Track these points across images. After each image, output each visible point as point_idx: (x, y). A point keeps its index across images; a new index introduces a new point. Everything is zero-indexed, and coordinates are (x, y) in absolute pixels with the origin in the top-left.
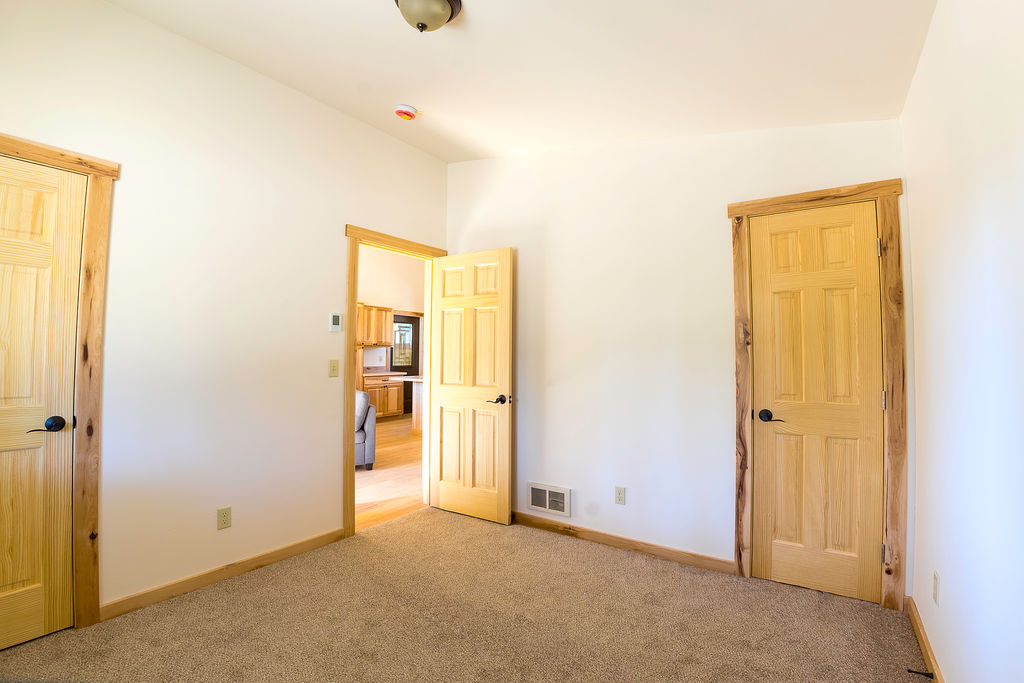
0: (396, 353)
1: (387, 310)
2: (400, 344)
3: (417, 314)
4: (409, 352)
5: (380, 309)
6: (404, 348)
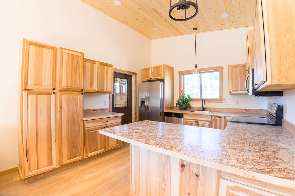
0: (117, 99)
1: (108, 65)
2: (119, 94)
3: (130, 72)
4: (125, 98)
5: (102, 64)
6: (123, 95)
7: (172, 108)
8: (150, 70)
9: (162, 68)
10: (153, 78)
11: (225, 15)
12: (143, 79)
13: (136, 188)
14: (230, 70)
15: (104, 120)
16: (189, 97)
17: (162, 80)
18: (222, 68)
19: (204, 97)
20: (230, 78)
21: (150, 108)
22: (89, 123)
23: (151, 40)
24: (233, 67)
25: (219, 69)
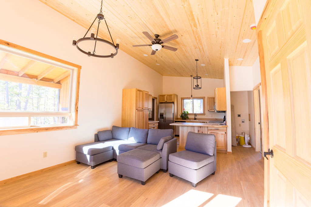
7: (177, 119)
8: (165, 96)
9: (173, 96)
10: (167, 101)
11: (207, 74)
12: (160, 101)
13: (182, 143)
14: (208, 100)
15: (154, 124)
16: (187, 112)
17: (173, 103)
18: (204, 97)
19: (195, 112)
20: (209, 103)
21: (166, 119)
22: (151, 124)
23: (163, 76)
24: (210, 98)
25: (203, 98)
